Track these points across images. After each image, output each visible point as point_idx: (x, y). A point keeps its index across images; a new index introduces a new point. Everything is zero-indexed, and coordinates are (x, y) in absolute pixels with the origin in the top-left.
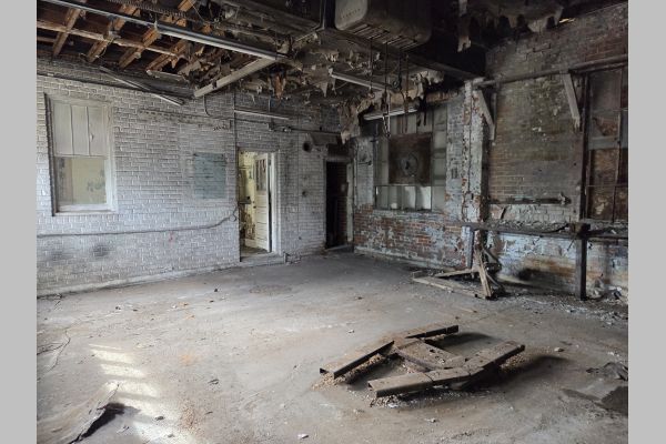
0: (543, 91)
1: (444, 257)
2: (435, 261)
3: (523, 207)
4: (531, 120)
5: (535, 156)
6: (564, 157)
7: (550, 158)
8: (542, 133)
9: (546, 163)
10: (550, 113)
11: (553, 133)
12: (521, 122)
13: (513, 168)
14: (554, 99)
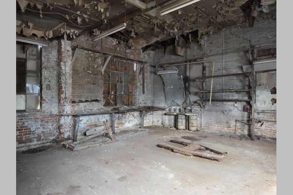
0: (91, 57)
1: (42, 138)
2: (35, 142)
3: (85, 104)
4: (87, 67)
5: (88, 83)
6: (98, 84)
7: (94, 84)
8: (91, 74)
9: (93, 86)
10: (94, 67)
11: (95, 74)
12: (83, 67)
13: (80, 86)
14: (95, 61)
